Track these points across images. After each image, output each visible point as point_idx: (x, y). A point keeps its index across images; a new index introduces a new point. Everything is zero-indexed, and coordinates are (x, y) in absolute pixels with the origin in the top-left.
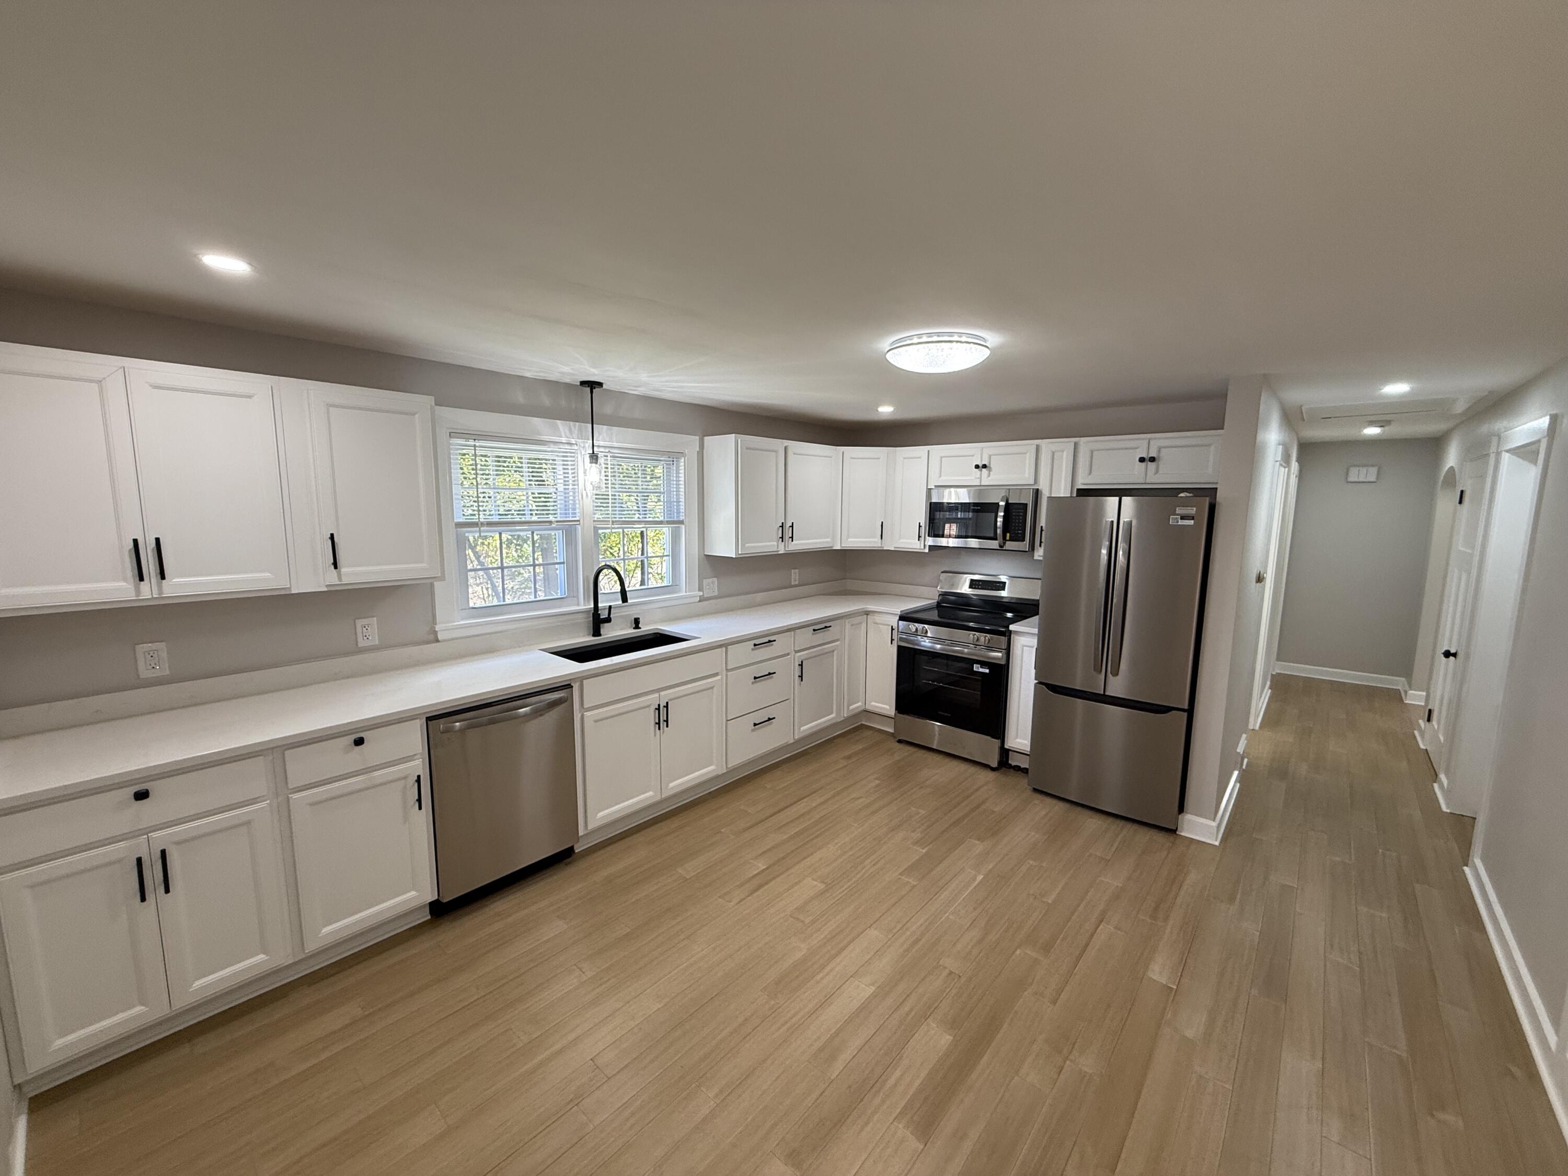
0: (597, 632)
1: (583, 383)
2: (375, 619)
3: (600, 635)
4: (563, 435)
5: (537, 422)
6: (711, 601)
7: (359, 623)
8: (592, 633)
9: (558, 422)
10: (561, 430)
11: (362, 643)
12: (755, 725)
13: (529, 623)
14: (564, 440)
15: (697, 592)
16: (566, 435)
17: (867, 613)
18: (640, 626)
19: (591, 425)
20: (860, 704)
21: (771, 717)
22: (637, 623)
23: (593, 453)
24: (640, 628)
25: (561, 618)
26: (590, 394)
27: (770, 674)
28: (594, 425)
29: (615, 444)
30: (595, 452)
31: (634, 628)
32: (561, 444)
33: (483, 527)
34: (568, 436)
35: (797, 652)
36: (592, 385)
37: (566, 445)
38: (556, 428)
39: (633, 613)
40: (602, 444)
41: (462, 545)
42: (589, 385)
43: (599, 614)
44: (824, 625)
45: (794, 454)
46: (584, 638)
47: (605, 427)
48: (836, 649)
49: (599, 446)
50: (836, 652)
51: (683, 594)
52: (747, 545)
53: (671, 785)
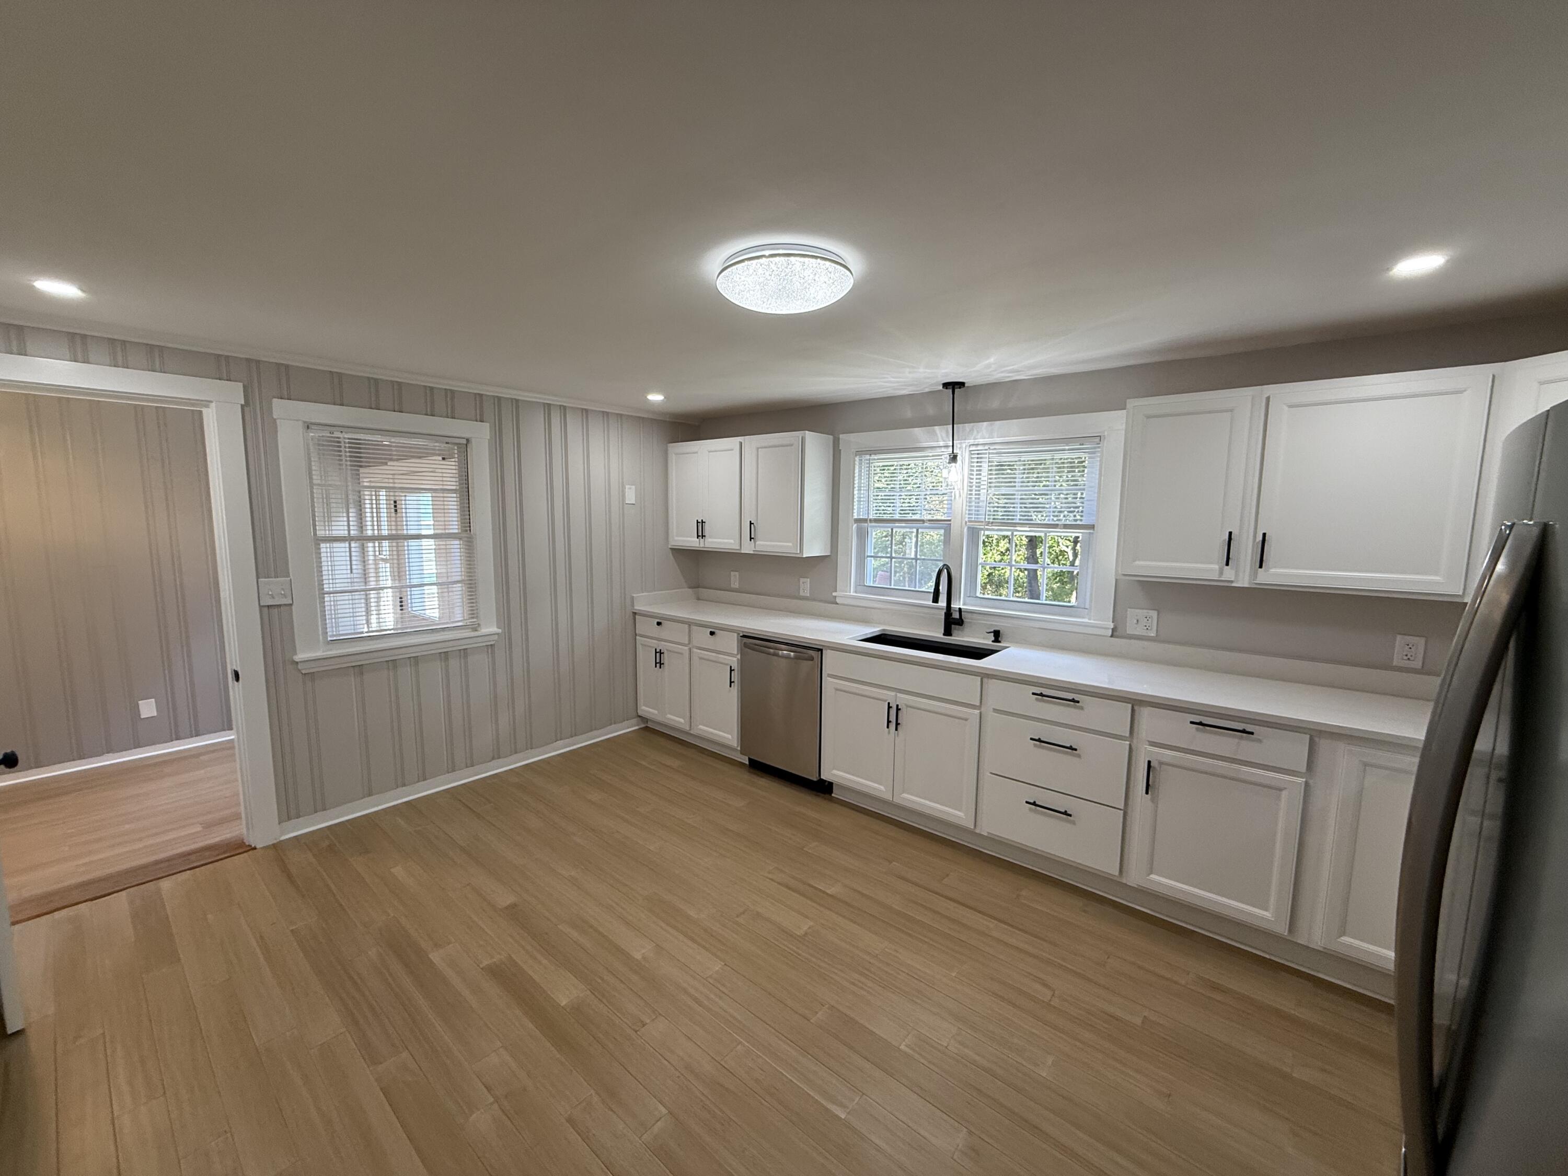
0: (948, 632)
1: (946, 385)
2: (809, 580)
3: (950, 635)
4: (940, 439)
5: (917, 431)
7: (802, 580)
8: (943, 632)
9: (936, 428)
10: (939, 435)
11: (802, 594)
12: (1033, 804)
14: (941, 444)
15: (1111, 623)
16: (942, 439)
18: (1000, 639)
19: (951, 426)
21: (1068, 812)
22: (997, 635)
23: (953, 453)
24: (1000, 642)
26: (952, 396)
27: (1070, 748)
28: (955, 426)
29: (998, 440)
30: (955, 452)
31: (993, 641)
32: (938, 449)
33: (872, 522)
34: (945, 439)
35: (1153, 744)
36: (953, 386)
37: (942, 448)
38: (933, 434)
39: (998, 625)
40: (981, 441)
41: (862, 536)
42: (951, 387)
43: (951, 614)
44: (1240, 726)
45: (1290, 406)
46: (936, 633)
47: (985, 424)
48: (1285, 788)
49: (978, 445)
50: (1284, 794)
51: (1086, 620)
52: (1137, 563)
53: (905, 795)
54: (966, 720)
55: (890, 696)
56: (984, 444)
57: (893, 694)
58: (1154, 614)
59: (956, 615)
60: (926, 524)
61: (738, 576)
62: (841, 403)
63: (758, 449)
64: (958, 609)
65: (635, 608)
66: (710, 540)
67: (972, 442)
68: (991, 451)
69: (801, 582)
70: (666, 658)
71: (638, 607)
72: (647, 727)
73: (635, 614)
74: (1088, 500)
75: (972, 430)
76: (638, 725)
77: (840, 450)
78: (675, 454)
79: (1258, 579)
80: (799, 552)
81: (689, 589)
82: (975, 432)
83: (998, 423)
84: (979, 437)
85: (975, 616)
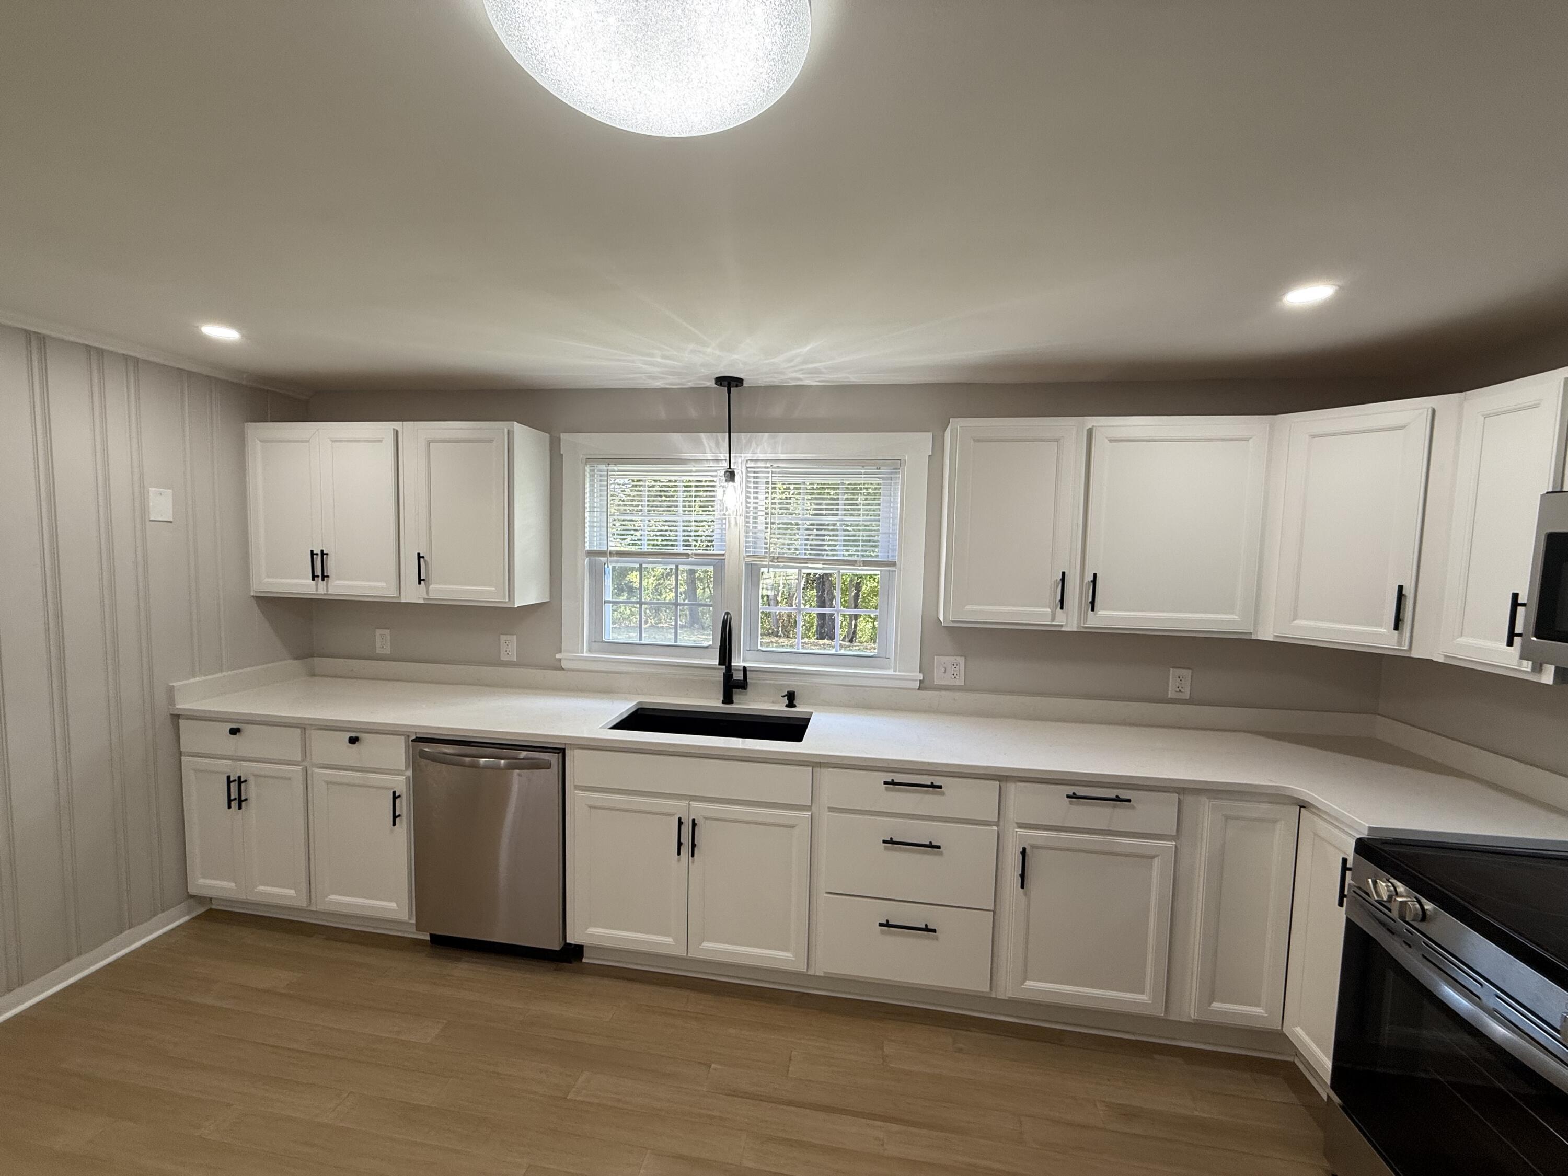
0: (728, 699)
1: (720, 381)
2: (515, 636)
3: (731, 702)
4: (708, 451)
5: (676, 438)
6: (943, 693)
7: (503, 638)
8: (722, 698)
9: (702, 435)
10: (706, 444)
11: (504, 658)
12: (887, 925)
13: (660, 670)
14: (709, 456)
15: (918, 674)
16: (711, 450)
17: (1303, 805)
19: (727, 434)
20: (1259, 1011)
21: (931, 927)
22: (791, 698)
23: (730, 468)
24: (795, 706)
25: (697, 672)
26: (727, 394)
27: (931, 846)
28: (732, 434)
29: (783, 457)
30: (732, 467)
31: (787, 706)
32: (705, 462)
33: (614, 556)
34: (714, 450)
35: (1021, 826)
36: (729, 383)
37: (711, 462)
38: (699, 443)
39: (793, 684)
40: (762, 457)
41: (597, 575)
42: (726, 383)
43: (732, 675)
44: (1112, 793)
45: (1111, 441)
46: (712, 702)
47: (766, 435)
48: (1157, 856)
49: (757, 461)
50: (1156, 862)
51: (891, 672)
52: (968, 607)
53: (706, 945)
54: (793, 827)
55: (679, 807)
56: (766, 461)
57: (684, 803)
58: (961, 660)
59: (738, 676)
60: (690, 559)
61: (389, 637)
62: (561, 390)
63: (429, 442)
64: (742, 668)
65: (177, 707)
66: (338, 582)
67: (749, 456)
68: (774, 470)
69: (502, 642)
70: (251, 791)
71: (184, 704)
72: (211, 909)
73: (176, 718)
74: (882, 533)
75: (749, 442)
76: (188, 913)
77: (562, 455)
78: (260, 441)
79: (1088, 623)
80: (507, 600)
81: (295, 661)
82: (754, 445)
83: (782, 436)
84: (759, 451)
85: (761, 675)
